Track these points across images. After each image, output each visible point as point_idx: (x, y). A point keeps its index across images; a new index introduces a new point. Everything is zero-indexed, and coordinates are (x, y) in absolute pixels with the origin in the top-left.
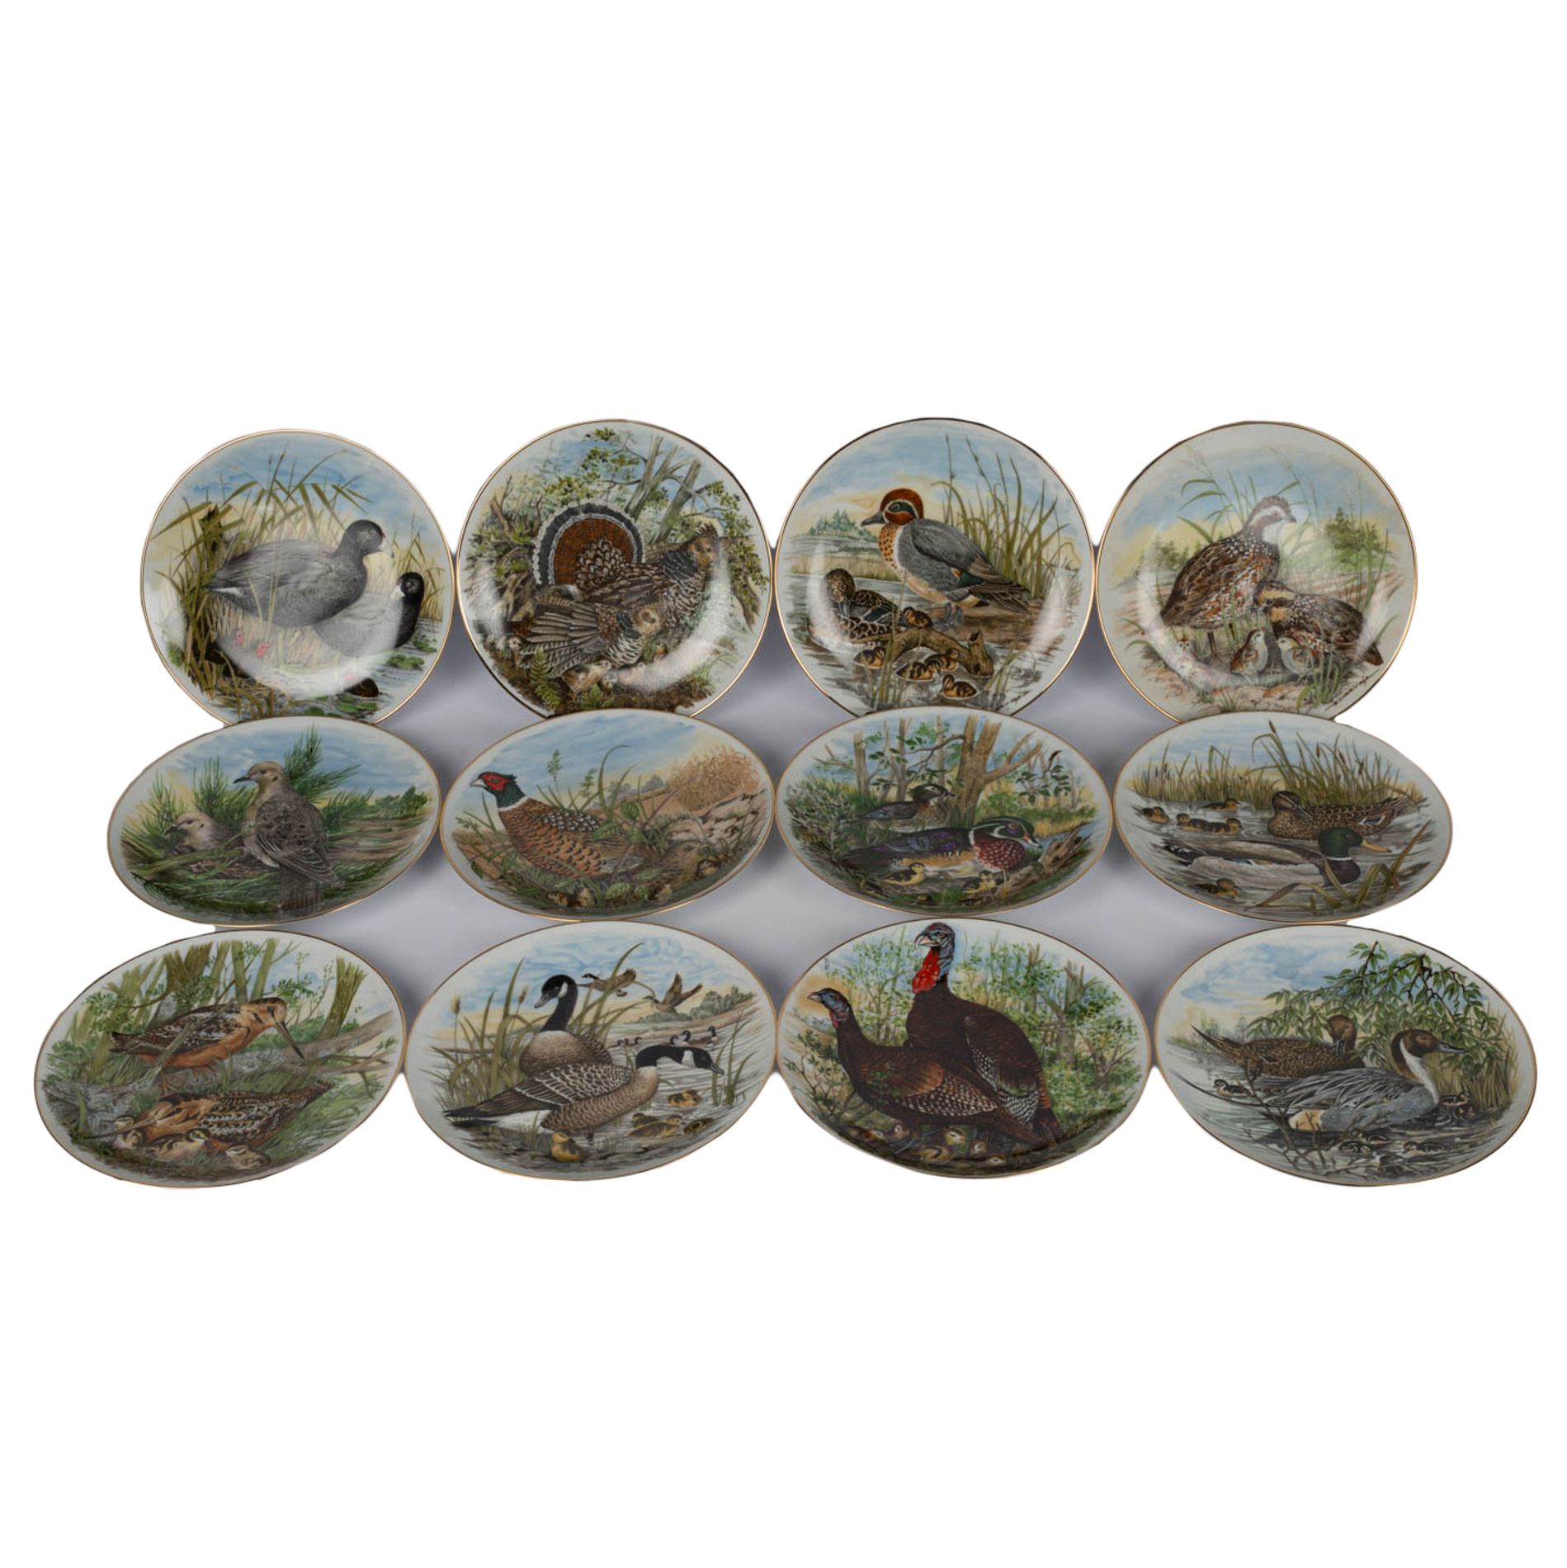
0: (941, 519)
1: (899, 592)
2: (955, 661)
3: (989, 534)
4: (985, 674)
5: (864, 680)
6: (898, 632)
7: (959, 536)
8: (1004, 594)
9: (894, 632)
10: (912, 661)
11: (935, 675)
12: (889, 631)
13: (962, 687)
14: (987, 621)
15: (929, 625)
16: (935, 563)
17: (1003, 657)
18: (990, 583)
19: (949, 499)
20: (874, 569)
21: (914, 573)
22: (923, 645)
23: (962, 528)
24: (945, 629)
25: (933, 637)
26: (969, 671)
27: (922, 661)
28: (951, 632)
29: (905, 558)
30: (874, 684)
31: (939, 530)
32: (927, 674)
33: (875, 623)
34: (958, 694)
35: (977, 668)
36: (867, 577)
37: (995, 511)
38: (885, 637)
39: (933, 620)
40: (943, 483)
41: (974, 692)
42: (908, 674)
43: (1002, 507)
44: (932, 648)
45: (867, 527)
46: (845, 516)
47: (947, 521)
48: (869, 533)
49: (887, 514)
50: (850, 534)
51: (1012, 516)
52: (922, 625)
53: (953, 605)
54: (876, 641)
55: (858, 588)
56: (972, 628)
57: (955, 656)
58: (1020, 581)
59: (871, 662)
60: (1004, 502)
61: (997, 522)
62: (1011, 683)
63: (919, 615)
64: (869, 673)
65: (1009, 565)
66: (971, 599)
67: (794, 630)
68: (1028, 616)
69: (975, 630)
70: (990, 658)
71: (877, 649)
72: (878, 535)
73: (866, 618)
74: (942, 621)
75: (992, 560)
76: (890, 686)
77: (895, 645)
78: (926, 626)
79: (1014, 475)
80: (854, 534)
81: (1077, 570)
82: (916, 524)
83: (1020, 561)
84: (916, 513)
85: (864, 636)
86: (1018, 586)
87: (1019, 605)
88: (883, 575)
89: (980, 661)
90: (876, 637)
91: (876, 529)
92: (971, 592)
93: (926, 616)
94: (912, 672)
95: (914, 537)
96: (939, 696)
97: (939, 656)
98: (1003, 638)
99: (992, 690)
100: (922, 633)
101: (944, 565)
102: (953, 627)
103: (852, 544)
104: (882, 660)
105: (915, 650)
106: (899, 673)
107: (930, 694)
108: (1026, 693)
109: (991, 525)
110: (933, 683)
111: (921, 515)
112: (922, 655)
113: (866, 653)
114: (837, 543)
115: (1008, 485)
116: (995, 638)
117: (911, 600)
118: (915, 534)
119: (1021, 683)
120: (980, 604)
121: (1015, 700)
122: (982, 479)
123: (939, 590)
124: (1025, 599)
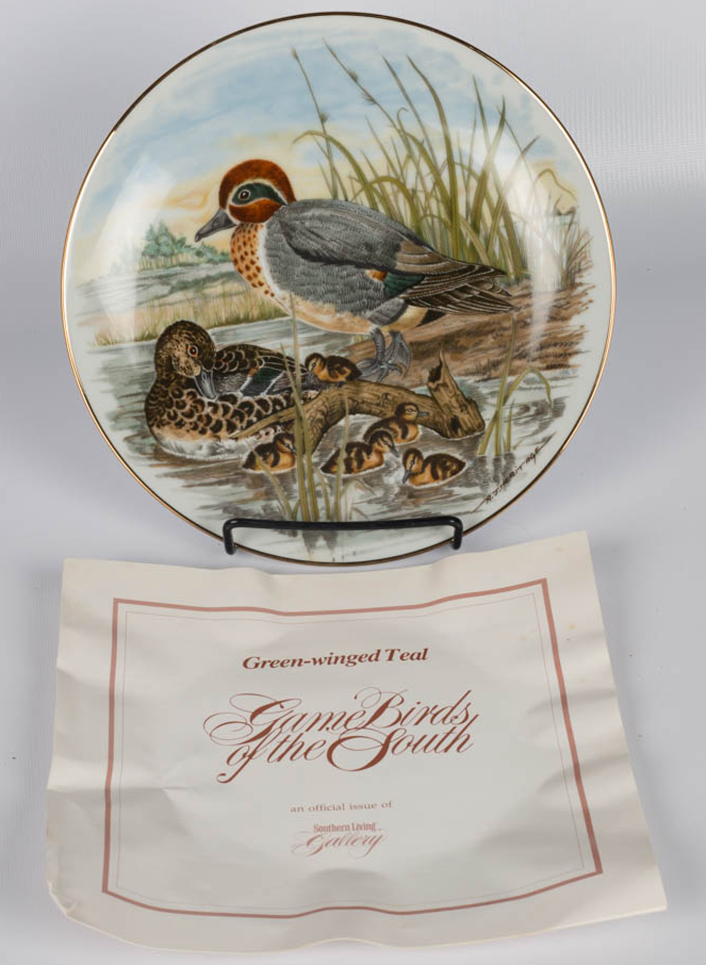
0: (326, 195)
1: (288, 333)
2: (414, 423)
3: (411, 197)
4: (471, 431)
5: (269, 495)
6: (306, 400)
7: (361, 214)
8: (464, 290)
9: (299, 403)
10: (342, 444)
11: (388, 456)
12: (291, 403)
13: (439, 465)
14: (449, 342)
15: (355, 376)
16: (336, 269)
17: (492, 394)
18: (436, 277)
19: (329, 157)
20: (237, 306)
21: (305, 295)
22: (353, 412)
23: (364, 201)
24: (383, 374)
25: (367, 393)
26: (442, 433)
27: (359, 438)
28: (394, 378)
29: (283, 276)
30: (289, 497)
31: (327, 213)
32: (374, 458)
33: (264, 395)
34: (435, 477)
35: (455, 424)
36: (228, 323)
37: (410, 156)
38: (286, 415)
39: (359, 365)
40: (312, 133)
41: (461, 465)
42: (343, 467)
43: (420, 145)
44: (369, 413)
45: (207, 240)
46: (165, 232)
47: (335, 196)
48: (212, 250)
49: (233, 211)
50: (182, 259)
51: (441, 157)
52: (342, 378)
53: (385, 330)
54: (273, 425)
55: (218, 346)
56: (425, 362)
57: (411, 416)
58: (485, 261)
59: (275, 463)
60: (420, 137)
61: (419, 173)
62: (517, 432)
63: (333, 363)
64: (275, 482)
65: (459, 236)
66: (412, 312)
67: (128, 439)
68: (515, 315)
69: (433, 362)
70: (471, 403)
71: (278, 438)
72: (227, 248)
73: (245, 393)
74: (374, 362)
75: (427, 237)
76: (318, 494)
77: (307, 423)
78: (350, 379)
79: (425, 87)
80: (187, 257)
81: (572, 212)
82: (285, 212)
83: (475, 228)
84: (280, 195)
85: (250, 423)
86: (484, 268)
87: (496, 301)
88: (255, 313)
89: (457, 412)
90: (271, 420)
91: (222, 239)
92: (408, 302)
93: (345, 362)
94: (348, 462)
95: (289, 237)
96: (404, 490)
97: (385, 422)
98: (484, 362)
99: (490, 453)
100: (346, 391)
101: (351, 269)
102: (395, 367)
103: (190, 275)
104: (292, 454)
105: (342, 423)
106: (327, 469)
107: (387, 489)
108: (546, 440)
109: (411, 181)
110: (388, 470)
111: (290, 196)
112: (356, 428)
113: (262, 450)
114: (163, 279)
115: (419, 107)
116: (471, 366)
117: (314, 342)
118: (288, 231)
119: (534, 426)
120: (430, 317)
121: (532, 457)
122: (375, 108)
123: (355, 311)
124: (502, 287)
